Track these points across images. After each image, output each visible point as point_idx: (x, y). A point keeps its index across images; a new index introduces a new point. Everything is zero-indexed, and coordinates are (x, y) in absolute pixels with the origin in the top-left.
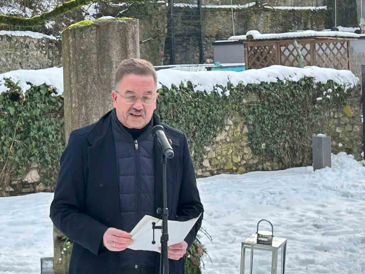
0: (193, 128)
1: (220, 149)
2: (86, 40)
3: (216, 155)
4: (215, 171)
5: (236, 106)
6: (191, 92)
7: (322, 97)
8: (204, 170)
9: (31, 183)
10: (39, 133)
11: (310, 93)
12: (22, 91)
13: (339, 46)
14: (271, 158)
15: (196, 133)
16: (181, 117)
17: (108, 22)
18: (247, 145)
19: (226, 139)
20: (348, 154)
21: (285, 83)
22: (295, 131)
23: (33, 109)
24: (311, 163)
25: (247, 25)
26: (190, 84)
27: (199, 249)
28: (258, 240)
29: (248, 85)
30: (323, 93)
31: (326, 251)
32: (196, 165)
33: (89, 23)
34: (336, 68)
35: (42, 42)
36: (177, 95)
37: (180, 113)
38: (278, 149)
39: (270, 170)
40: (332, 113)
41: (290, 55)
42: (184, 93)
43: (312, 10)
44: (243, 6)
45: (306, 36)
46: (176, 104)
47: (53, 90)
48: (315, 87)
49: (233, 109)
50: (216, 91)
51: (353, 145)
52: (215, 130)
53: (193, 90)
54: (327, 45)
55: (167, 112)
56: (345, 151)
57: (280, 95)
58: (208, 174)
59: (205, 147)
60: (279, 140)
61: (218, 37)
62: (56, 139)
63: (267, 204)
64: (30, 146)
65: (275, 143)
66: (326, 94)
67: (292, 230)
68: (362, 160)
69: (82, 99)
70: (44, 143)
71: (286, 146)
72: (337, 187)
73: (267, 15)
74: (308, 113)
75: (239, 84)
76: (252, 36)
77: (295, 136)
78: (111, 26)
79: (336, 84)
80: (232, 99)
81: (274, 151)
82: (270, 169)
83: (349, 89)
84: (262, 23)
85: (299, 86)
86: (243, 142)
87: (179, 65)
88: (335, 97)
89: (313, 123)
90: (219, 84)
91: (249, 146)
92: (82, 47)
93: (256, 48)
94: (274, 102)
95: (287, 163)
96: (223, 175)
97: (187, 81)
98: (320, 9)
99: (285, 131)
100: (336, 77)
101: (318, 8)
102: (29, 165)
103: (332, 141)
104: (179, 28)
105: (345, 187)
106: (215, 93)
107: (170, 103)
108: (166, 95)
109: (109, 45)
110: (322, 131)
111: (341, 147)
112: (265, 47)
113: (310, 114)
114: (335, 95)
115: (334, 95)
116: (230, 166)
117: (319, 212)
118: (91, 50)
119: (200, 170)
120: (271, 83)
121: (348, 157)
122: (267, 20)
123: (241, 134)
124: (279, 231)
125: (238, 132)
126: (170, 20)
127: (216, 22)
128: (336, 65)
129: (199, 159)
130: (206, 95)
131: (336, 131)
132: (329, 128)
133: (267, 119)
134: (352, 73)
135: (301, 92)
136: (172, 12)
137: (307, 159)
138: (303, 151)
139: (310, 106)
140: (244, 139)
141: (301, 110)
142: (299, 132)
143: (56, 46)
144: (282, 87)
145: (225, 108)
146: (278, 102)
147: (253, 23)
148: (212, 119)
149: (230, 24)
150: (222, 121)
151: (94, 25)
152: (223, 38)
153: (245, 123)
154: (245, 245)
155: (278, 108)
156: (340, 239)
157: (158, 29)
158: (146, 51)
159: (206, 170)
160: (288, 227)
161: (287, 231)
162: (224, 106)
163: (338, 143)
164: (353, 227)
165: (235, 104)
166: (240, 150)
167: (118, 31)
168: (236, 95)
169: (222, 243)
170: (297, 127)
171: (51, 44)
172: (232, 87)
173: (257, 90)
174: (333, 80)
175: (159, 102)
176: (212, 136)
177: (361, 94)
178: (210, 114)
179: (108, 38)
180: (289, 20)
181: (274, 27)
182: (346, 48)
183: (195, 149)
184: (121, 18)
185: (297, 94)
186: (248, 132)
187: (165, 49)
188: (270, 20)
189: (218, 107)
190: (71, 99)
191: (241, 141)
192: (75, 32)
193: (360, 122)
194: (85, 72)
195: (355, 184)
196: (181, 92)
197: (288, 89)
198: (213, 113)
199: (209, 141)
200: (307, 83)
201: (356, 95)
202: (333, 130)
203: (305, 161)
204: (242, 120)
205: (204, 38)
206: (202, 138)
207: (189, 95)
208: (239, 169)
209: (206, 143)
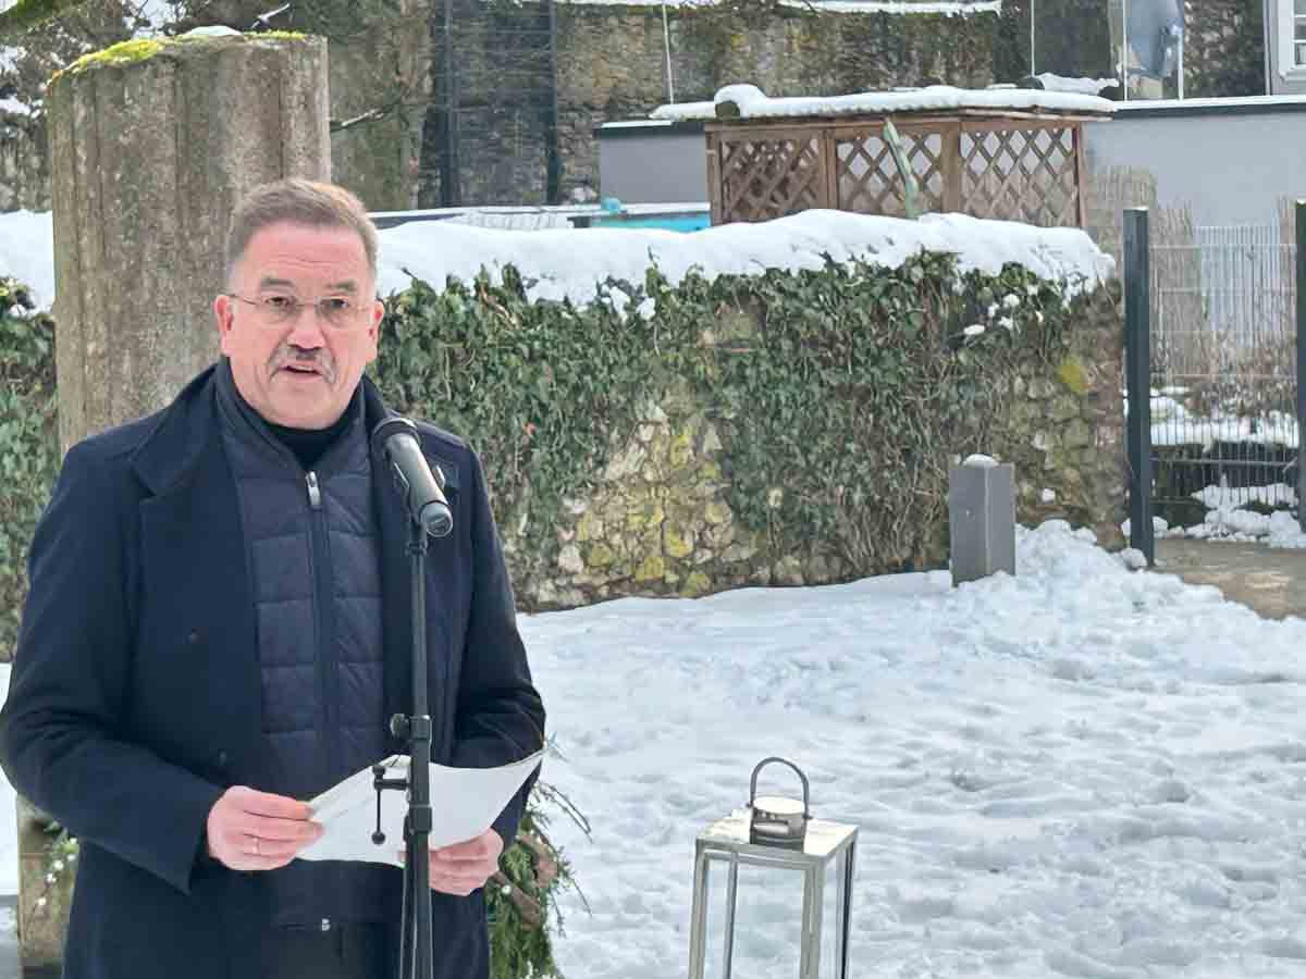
0: (523, 433)
2: (137, 112)
3: (607, 528)
4: (601, 586)
5: (680, 355)
6: (516, 305)
7: (984, 324)
8: (562, 582)
11: (942, 310)
13: (1043, 140)
14: (801, 541)
15: (533, 450)
16: (481, 392)
17: (217, 48)
18: (716, 493)
19: (640, 474)
20: (1075, 527)
21: (851, 273)
22: (887, 446)
24: (944, 557)
25: (718, 67)
26: (512, 276)
27: (541, 864)
28: (752, 830)
29: (722, 281)
30: (986, 311)
31: (995, 871)
32: (536, 564)
33: (146, 49)
34: (1033, 219)
36: (466, 313)
37: (477, 378)
39: (797, 583)
40: (1018, 381)
41: (868, 174)
42: (492, 308)
43: (949, 15)
45: (927, 105)
46: (464, 347)
47: (18, 293)
48: (958, 286)
49: (665, 365)
50: (606, 300)
51: (1093, 496)
52: (601, 441)
53: (523, 298)
54: (1002, 139)
55: (432, 375)
56: (1065, 518)
57: (837, 318)
58: (576, 596)
59: (567, 502)
60: (831, 476)
61: (611, 111)
62: (30, 471)
63: (787, 705)
65: (818, 486)
66: (999, 314)
67: (876, 798)
68: (1125, 548)
69: (121, 324)
71: (857, 496)
72: (1035, 645)
73: (790, 31)
74: (934, 380)
75: (687, 277)
76: (735, 104)
77: (889, 462)
78: (226, 62)
79: (1034, 279)
80: (663, 330)
81: (811, 515)
82: (798, 578)
83: (1079, 296)
84: (769, 60)
85: (902, 284)
86: (702, 484)
87: (473, 210)
88: (1029, 326)
89: (953, 417)
90: (617, 278)
91: (724, 497)
92: (121, 138)
93: (750, 149)
94: (814, 343)
95: (859, 561)
96: (631, 602)
97: (501, 267)
98: (976, 12)
99: (852, 447)
100: (1034, 251)
101: (969, 9)
103: (1018, 480)
104: (475, 76)
105: (1063, 643)
106: (602, 308)
107: (441, 345)
108: (428, 316)
109: (220, 131)
110: (983, 445)
111: (1052, 502)
112: (782, 144)
113: (942, 385)
114: (1030, 316)
115: (1024, 318)
116: (655, 568)
117: (970, 733)
118: (153, 146)
119: (549, 584)
120: (801, 272)
121: (1075, 537)
122: (790, 49)
123: (695, 454)
124: (832, 800)
125: (684, 447)
126: (440, 46)
127: (605, 55)
128: (1033, 209)
129: (546, 543)
130: (571, 313)
131: (1032, 447)
132: (1008, 435)
133: (790, 403)
134: (1090, 240)
135: (908, 305)
136: (448, 17)
137: (932, 546)
138: (916, 516)
139: (940, 356)
140: (706, 474)
141: (910, 370)
142: (903, 450)
143: (31, 135)
144: (841, 288)
145: (639, 362)
146: (826, 341)
147: (740, 61)
148: (591, 402)
149: (657, 64)
150: (629, 407)
151: (164, 58)
152: (631, 111)
153: (711, 417)
154: (707, 851)
155: (826, 364)
156: (1044, 828)
157: (398, 79)
158: (356, 156)
159: (570, 583)
160: (861, 785)
161: (855, 799)
162: (634, 353)
163: (1042, 489)
164: (1092, 784)
165: (674, 348)
166: (690, 514)
167: (254, 81)
168: (679, 316)
169: (627, 843)
170: (895, 430)
171: (13, 131)
172: (664, 288)
173: (753, 297)
174: (1025, 265)
175: (402, 340)
176: (591, 463)
177: (1122, 313)
178: (585, 385)
179: (216, 106)
180: (867, 49)
181: (815, 76)
182: (1069, 149)
183: (530, 508)
184: (263, 34)
185: (894, 314)
186: (720, 447)
187: (423, 148)
188: (798, 51)
189: (612, 357)
190: (83, 326)
191: (694, 479)
192: (94, 84)
193: (1115, 412)
194: (134, 227)
195: (1099, 632)
196: (481, 305)
197: (864, 295)
198: (594, 378)
199: (580, 480)
200: (931, 276)
201: (1105, 317)
202: (1022, 441)
203: (923, 553)
204: (698, 405)
205: (565, 111)
206: (555, 469)
207: (510, 315)
208: (688, 582)
209: (570, 487)
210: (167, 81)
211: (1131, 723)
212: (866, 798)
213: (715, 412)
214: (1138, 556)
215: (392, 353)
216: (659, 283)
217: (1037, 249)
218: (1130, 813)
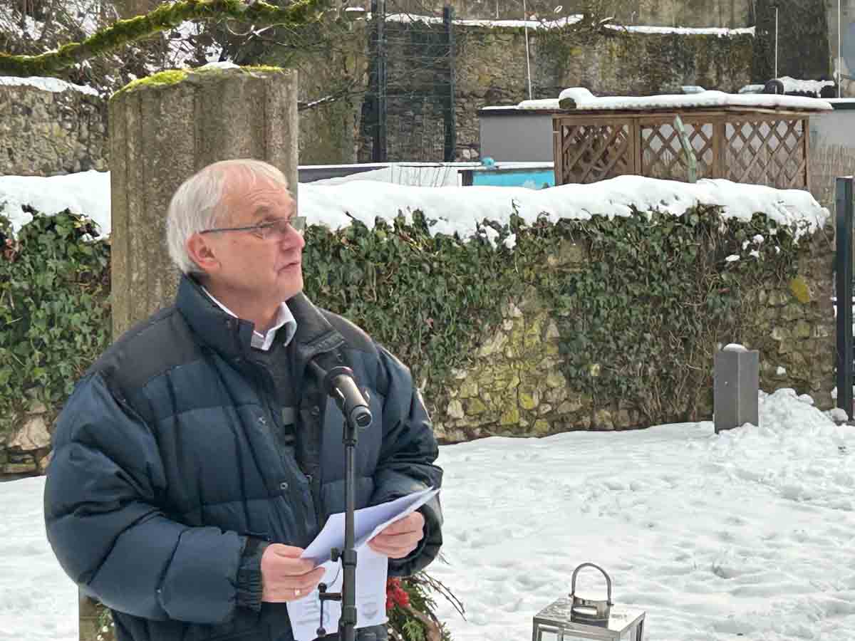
0: (426, 324)
1: (489, 376)
2: (168, 119)
3: (481, 389)
4: (475, 428)
5: (532, 272)
6: (422, 238)
7: (740, 254)
8: (450, 425)
9: (28, 452)
10: (51, 330)
11: (711, 245)
12: (12, 229)
13: (782, 129)
14: (612, 399)
15: (432, 335)
16: (397, 296)
17: (224, 77)
18: (555, 366)
19: (504, 353)
20: (799, 394)
21: (650, 218)
22: (672, 336)
23: (37, 271)
24: (709, 412)
25: (563, 70)
26: (420, 218)
27: (431, 634)
28: (573, 612)
29: (561, 223)
30: (742, 245)
31: (741, 634)
32: (432, 413)
33: (175, 78)
34: (775, 183)
35: (64, 102)
36: (388, 243)
37: (394, 286)
38: (629, 378)
39: (609, 428)
40: (763, 293)
41: (662, 150)
42: (406, 239)
43: (720, 36)
44: (553, 24)
45: (703, 104)
46: (386, 265)
47: (88, 226)
48: (722, 229)
49: (523, 280)
50: (483, 235)
51: (812, 372)
52: (479, 331)
53: (426, 233)
54: (754, 127)
55: (364, 284)
56: (792, 387)
57: (639, 249)
58: (459, 435)
59: (454, 371)
60: (633, 357)
61: (490, 97)
62: (93, 345)
63: (601, 515)
64: (28, 361)
65: (625, 362)
66: (749, 248)
67: (660, 581)
68: (833, 408)
70: (63, 354)
71: (650, 370)
72: (771, 475)
73: (611, 46)
74: (704, 291)
75: (538, 220)
76: (573, 100)
77: (673, 347)
78: (229, 86)
79: (774, 224)
80: (522, 255)
81: (619, 382)
82: (610, 425)
83: (805, 235)
84: (597, 65)
85: (684, 226)
86: (545, 360)
87: (395, 164)
88: (770, 255)
89: (717, 318)
90: (490, 220)
91: (560, 369)
92: (158, 136)
93: (582, 131)
94: (623, 266)
95: (652, 414)
96: (495, 439)
97: (412, 211)
98: (738, 34)
99: (648, 336)
100: (774, 205)
101: (733, 32)
102: (25, 407)
103: (761, 360)
104: (398, 72)
105: (790, 475)
106: (479, 240)
107: (370, 264)
108: (362, 244)
109: (225, 132)
110: (737, 336)
111: (783, 375)
112: (604, 128)
113: (710, 295)
114: (771, 249)
115: (767, 251)
116: (513, 416)
117: (725, 537)
118: (178, 143)
119: (440, 426)
120: (616, 217)
121: (799, 400)
122: (611, 59)
123: (541, 340)
124: (630, 582)
125: (533, 335)
126: (375, 54)
127: (485, 61)
128: (774, 176)
129: (439, 398)
130: (459, 244)
131: (770, 338)
132: (755, 329)
133: (606, 306)
134: (813, 199)
135: (688, 241)
136: (381, 35)
137: (702, 404)
138: (691, 383)
139: (709, 276)
140: (549, 353)
141: (689, 285)
142: (682, 339)
143: (99, 109)
144: (642, 229)
145: (505, 277)
146: (632, 265)
147: (577, 66)
148: (471, 303)
149: (521, 67)
150: (497, 308)
151: (188, 83)
152: (502, 98)
153: (552, 314)
154: (540, 625)
155: (632, 280)
156: (775, 605)
157: (346, 75)
158: (317, 126)
159: (455, 426)
160: (650, 573)
161: (648, 581)
162: (501, 271)
163: (777, 366)
164: (807, 575)
165: (528, 268)
166: (536, 380)
167: (248, 100)
168: (532, 247)
169: (490, 610)
170: (678, 326)
171: (86, 107)
172: (522, 227)
173: (582, 234)
174: (768, 213)
175: (345, 261)
176: (471, 344)
177: (834, 248)
178: (467, 292)
179: (222, 116)
180: (663, 58)
181: (628, 76)
182: (800, 134)
183: (429, 375)
184: (253, 68)
185: (679, 247)
186: (558, 335)
187: (361, 121)
188: (616, 59)
189: (486, 273)
190: (129, 262)
191: (540, 356)
192: (141, 100)
193: (829, 316)
194: (164, 196)
195: (815, 468)
196: (398, 238)
197: (658, 234)
198: (474, 288)
199: (463, 356)
200: (704, 221)
201: (823, 250)
202: (764, 333)
203: (695, 409)
204: (544, 307)
205: (458, 97)
206: (446, 349)
207: (418, 245)
208: (535, 426)
209: (456, 360)
210: (189, 99)
211: (834, 532)
212: (655, 581)
213: (556, 311)
214: (842, 414)
215: (337, 269)
216: (519, 224)
217: (777, 205)
218: (833, 596)
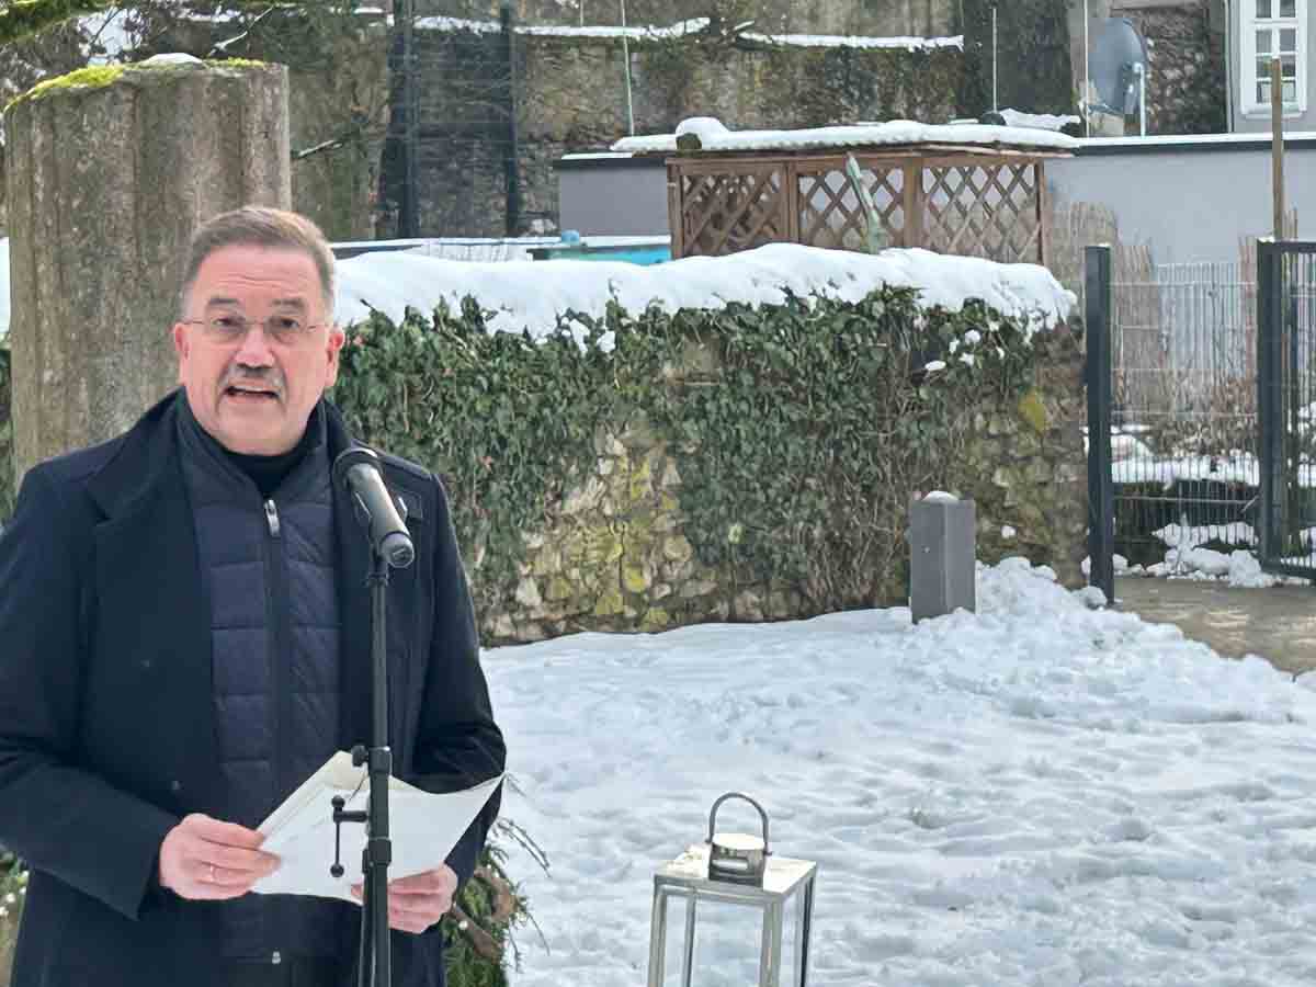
0: (481, 465)
2: (95, 139)
3: (566, 562)
4: (558, 621)
5: (639, 389)
6: (475, 337)
7: (945, 360)
8: (520, 616)
11: (903, 345)
13: (1006, 177)
14: (760, 576)
15: (492, 483)
16: (439, 425)
17: (176, 76)
18: (676, 527)
19: (599, 508)
20: (1035, 564)
21: (812, 307)
22: (847, 482)
24: (903, 594)
25: (679, 101)
26: (472, 308)
27: (500, 899)
28: (712, 867)
29: (682, 314)
30: (948, 346)
31: (953, 909)
32: (493, 598)
33: (104, 76)
34: (995, 255)
36: (425, 345)
37: (435, 410)
38: (786, 544)
39: (756, 619)
40: (979, 417)
41: (830, 208)
42: (451, 340)
43: (911, 50)
44: (664, 32)
45: (889, 140)
46: (422, 378)
48: (919, 322)
49: (625, 399)
50: (566, 333)
51: (1053, 534)
52: (561, 476)
53: (482, 330)
54: (964, 174)
55: (390, 406)
56: (1025, 556)
57: (797, 352)
58: (534, 631)
59: (525, 536)
60: (791, 512)
61: (572, 142)
63: (746, 742)
65: (778, 522)
66: (960, 350)
67: (832, 834)
68: (1085, 585)
69: (78, 352)
71: (816, 533)
72: (995, 682)
73: (751, 65)
74: (895, 416)
75: (648, 310)
76: (695, 136)
77: (849, 498)
78: (186, 88)
79: (995, 315)
80: (624, 363)
81: (771, 551)
82: (758, 614)
83: (1040, 332)
84: (730, 93)
85: (864, 319)
86: (660, 519)
87: (432, 240)
88: (990, 361)
89: (914, 453)
90: (576, 310)
91: (683, 532)
92: (79, 165)
93: (711, 182)
94: (774, 378)
95: (818, 597)
96: (588, 637)
97: (460, 298)
98: (937, 46)
99: (811, 482)
100: (996, 288)
101: (931, 43)
103: (978, 517)
104: (433, 106)
105: (1023, 682)
106: (560, 341)
107: (399, 376)
108: (386, 347)
109: (180, 159)
110: (943, 480)
111: (1011, 538)
112: (743, 179)
113: (903, 421)
114: (991, 352)
115: (986, 354)
116: (614, 603)
117: (929, 771)
118: (111, 175)
119: (507, 619)
120: (763, 306)
121: (1035, 574)
122: (751, 83)
123: (655, 490)
124: (790, 838)
125: (643, 482)
126: (399, 76)
127: (566, 87)
128: (994, 245)
129: (503, 577)
130: (531, 346)
131: (992, 484)
132: (969, 471)
133: (750, 438)
134: (1051, 277)
135: (869, 340)
136: (408, 47)
137: (891, 583)
138: (877, 552)
139: (901, 392)
140: (666, 508)
141: (871, 405)
142: (863, 486)
144: (802, 323)
145: (599, 395)
146: (787, 376)
147: (701, 94)
148: (550, 435)
149: (617, 96)
150: (588, 441)
151: (124, 85)
152: (592, 143)
153: (670, 450)
154: (666, 887)
155: (786, 398)
156: (1003, 866)
157: (356, 109)
158: (314, 186)
159: (528, 618)
160: (819, 823)
161: (817, 837)
162: (593, 386)
163: (1002, 525)
164: (1052, 822)
165: (634, 382)
166: (648, 548)
167: (214, 109)
168: (639, 349)
169: (585, 880)
170: (856, 465)
172: (624, 321)
173: (713, 331)
174: (986, 300)
175: (360, 372)
176: (550, 496)
177: (1083, 350)
178: (544, 418)
179: (176, 134)
180: (829, 83)
181: (776, 110)
182: (1031, 185)
183: (488, 542)
184: (222, 62)
185: (855, 349)
186: (679, 481)
187: (381, 180)
188: (759, 85)
189: (571, 390)
190: (39, 354)
191: (653, 514)
192: (53, 110)
193: (1076, 450)
194: (91, 255)
195: (1060, 670)
196: (440, 337)
197: (826, 330)
198: (553, 412)
199: (539, 513)
200: (892, 311)
201: (1068, 354)
202: (983, 477)
203: (883, 589)
204: (658, 440)
205: (525, 143)
206: (513, 503)
207: (469, 347)
208: (647, 617)
209: (528, 521)
210: (126, 107)
211: (1090, 762)
212: (827, 835)
213: (675, 446)
214: (1098, 595)
215: (350, 384)
216: (620, 316)
217: (999, 285)
218: (1089, 851)
